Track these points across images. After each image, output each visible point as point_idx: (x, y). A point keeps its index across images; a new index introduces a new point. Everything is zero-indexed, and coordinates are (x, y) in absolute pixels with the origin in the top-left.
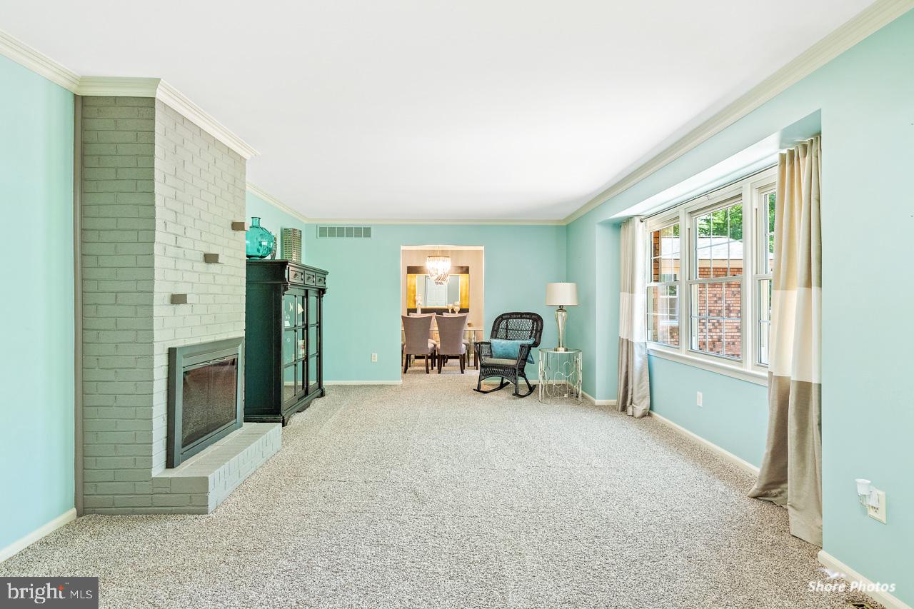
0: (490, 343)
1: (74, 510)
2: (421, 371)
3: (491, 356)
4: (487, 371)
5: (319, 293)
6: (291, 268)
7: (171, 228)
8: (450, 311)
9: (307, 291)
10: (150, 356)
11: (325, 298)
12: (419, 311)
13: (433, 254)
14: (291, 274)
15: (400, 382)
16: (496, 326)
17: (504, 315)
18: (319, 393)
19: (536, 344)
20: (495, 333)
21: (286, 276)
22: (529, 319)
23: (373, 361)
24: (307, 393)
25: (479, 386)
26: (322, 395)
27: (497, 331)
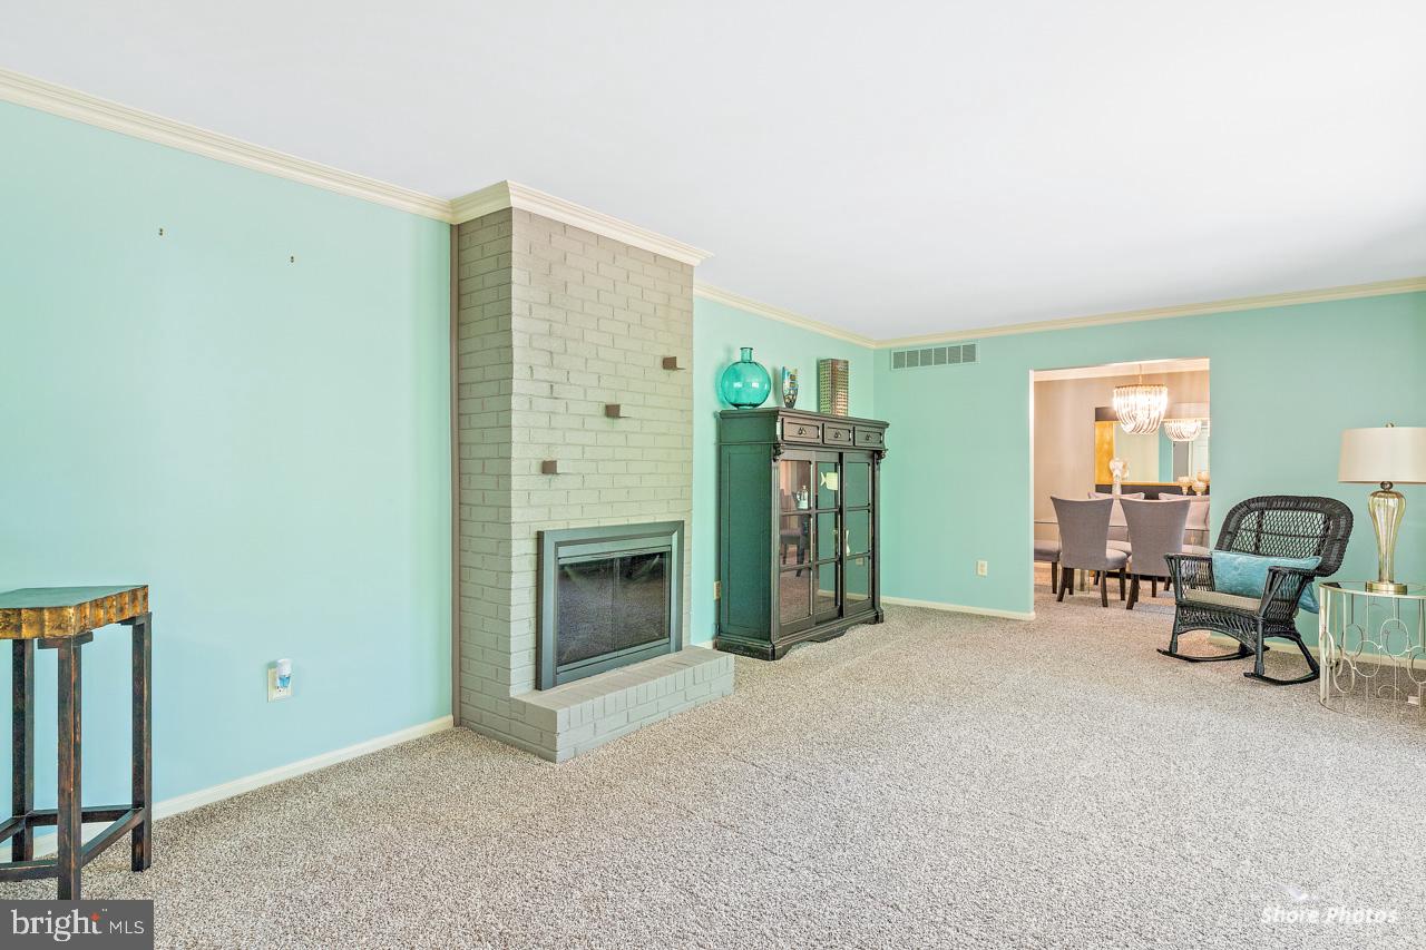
0: (1209, 560)
1: (451, 717)
2: (1092, 601)
3: (1212, 587)
4: (1191, 615)
5: (873, 457)
6: (786, 420)
7: (541, 373)
8: (1185, 490)
9: (841, 455)
10: (506, 541)
11: (885, 465)
12: (1117, 490)
13: (1130, 382)
14: (787, 430)
15: (1032, 615)
16: (1233, 524)
17: (1253, 500)
18: (872, 615)
19: (1323, 570)
20: (1228, 538)
21: (778, 432)
22: (1318, 511)
23: (980, 573)
24: (841, 613)
25: (1174, 644)
26: (877, 619)
27: (1234, 535)
